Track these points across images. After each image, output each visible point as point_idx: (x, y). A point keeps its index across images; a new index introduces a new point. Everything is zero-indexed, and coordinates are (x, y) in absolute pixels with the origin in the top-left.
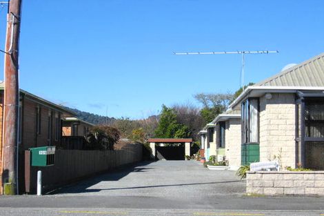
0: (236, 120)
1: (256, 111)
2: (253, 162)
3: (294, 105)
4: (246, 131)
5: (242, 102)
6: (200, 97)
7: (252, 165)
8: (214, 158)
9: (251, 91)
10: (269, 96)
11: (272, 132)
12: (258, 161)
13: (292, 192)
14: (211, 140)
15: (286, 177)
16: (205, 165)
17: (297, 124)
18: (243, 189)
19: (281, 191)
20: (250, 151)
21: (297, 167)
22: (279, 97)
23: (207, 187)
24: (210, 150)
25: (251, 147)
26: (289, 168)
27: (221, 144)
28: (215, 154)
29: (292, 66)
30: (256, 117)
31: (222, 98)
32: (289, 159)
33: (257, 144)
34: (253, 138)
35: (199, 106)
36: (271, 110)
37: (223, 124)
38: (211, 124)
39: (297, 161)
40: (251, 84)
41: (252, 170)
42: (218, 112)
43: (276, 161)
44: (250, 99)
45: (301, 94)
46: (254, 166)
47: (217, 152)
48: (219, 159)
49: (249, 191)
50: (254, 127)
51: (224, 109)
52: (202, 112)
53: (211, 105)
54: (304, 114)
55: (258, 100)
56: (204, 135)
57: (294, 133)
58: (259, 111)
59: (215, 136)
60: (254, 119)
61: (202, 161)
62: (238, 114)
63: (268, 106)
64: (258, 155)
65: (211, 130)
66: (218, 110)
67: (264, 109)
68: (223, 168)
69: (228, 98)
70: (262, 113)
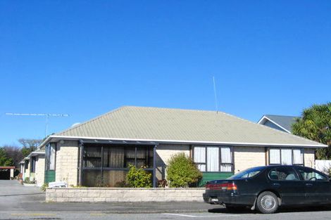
0: (42, 156)
1: (54, 151)
2: (51, 181)
3: (77, 148)
4: (48, 163)
5: (46, 145)
6: (22, 141)
7: (50, 183)
8: (28, 179)
9: (51, 138)
10: (62, 142)
11: (64, 164)
12: (54, 181)
13: (73, 200)
14: (26, 168)
15: (70, 191)
16: (22, 183)
17: (79, 159)
18: (44, 198)
19: (67, 200)
20: (50, 175)
21: (78, 185)
22: (68, 142)
23: (21, 197)
24: (26, 174)
25: (51, 173)
26: (72, 186)
27: (32, 170)
28: (28, 176)
29: (77, 124)
30: (54, 155)
31: (35, 142)
32: (73, 180)
33: (54, 171)
34: (52, 167)
35: (21, 146)
36: (63, 150)
37: (35, 158)
38: (27, 158)
39: (78, 182)
40: (53, 134)
41: (50, 186)
42: (33, 151)
43: (65, 181)
44: (51, 143)
45: (82, 141)
46: (51, 184)
47: (30, 175)
48: (31, 180)
49: (48, 200)
50: (52, 160)
51: (36, 149)
52: (22, 150)
53: (28, 146)
54: (83, 153)
55: (56, 144)
56: (23, 164)
57: (77, 164)
58: (56, 150)
59: (29, 165)
60: (53, 155)
61: (21, 181)
62: (43, 152)
63: (62, 148)
64: (55, 178)
65: (27, 161)
66: (33, 149)
67: (59, 149)
68: (33, 185)
69: (39, 142)
70: (58, 152)
